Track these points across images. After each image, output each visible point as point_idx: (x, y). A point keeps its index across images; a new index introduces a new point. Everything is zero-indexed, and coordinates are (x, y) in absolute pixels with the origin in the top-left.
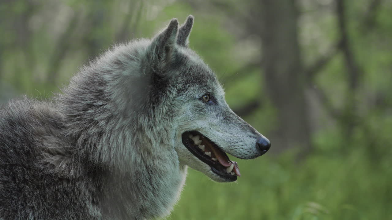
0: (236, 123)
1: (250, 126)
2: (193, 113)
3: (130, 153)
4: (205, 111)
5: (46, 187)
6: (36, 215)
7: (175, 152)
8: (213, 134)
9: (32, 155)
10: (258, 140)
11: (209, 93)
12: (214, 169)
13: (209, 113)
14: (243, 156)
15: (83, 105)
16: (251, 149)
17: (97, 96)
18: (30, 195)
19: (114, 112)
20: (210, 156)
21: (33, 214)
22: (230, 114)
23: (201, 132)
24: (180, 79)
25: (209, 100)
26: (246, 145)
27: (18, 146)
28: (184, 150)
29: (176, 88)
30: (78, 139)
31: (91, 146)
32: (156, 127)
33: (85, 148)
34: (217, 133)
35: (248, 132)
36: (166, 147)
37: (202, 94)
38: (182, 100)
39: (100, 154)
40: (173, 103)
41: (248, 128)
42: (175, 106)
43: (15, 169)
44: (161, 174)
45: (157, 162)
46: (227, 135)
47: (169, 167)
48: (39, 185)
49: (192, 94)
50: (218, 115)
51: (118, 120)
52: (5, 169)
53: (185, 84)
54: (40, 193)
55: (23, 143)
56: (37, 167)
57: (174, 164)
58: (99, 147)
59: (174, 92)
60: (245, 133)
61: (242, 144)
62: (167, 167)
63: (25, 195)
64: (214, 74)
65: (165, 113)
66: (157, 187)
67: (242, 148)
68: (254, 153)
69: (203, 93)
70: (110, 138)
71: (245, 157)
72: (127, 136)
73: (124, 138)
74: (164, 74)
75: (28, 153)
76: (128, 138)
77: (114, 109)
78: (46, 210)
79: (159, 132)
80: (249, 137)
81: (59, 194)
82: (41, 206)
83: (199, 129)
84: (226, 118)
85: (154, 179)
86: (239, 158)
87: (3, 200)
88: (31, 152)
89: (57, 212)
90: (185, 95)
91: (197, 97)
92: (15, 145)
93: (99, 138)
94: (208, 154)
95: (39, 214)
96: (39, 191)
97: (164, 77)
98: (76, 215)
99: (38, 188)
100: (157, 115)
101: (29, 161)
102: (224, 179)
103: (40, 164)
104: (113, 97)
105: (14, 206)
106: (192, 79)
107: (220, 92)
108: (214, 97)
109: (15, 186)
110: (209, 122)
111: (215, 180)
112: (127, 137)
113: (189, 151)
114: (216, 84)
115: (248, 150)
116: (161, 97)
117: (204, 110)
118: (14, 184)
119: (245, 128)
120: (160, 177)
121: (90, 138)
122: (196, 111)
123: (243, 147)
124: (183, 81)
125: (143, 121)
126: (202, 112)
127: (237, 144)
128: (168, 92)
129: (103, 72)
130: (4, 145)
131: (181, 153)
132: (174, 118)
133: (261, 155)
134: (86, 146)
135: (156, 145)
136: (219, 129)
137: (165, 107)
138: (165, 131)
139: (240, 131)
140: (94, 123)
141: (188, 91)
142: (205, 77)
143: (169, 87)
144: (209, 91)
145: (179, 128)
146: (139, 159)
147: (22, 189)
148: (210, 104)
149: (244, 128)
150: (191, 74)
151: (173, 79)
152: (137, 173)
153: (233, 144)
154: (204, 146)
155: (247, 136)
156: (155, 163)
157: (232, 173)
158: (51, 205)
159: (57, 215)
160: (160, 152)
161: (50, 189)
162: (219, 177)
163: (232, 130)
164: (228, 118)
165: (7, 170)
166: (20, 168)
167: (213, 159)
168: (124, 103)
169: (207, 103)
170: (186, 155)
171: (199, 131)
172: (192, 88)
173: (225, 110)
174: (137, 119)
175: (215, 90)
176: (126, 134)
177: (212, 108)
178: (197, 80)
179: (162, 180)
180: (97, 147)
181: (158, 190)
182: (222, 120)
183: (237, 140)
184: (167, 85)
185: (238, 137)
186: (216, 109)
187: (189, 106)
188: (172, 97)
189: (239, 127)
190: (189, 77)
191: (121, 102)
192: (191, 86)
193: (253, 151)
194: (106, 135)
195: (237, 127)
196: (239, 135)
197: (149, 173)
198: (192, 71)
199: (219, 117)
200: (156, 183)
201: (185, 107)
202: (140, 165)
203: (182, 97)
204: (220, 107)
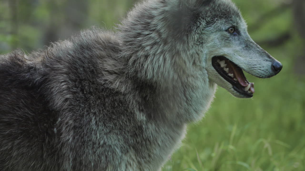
0: (255, 50)
1: (267, 52)
2: (220, 41)
3: (169, 72)
4: (230, 40)
5: (106, 98)
6: (98, 119)
7: (206, 72)
8: (237, 59)
9: (96, 73)
10: (273, 63)
11: (234, 26)
12: (235, 87)
13: (233, 41)
14: (260, 75)
15: (134, 33)
16: (267, 70)
17: (145, 27)
18: (93, 103)
20: (233, 77)
21: (95, 118)
22: (250, 43)
23: (227, 57)
24: (209, 14)
25: (234, 32)
26: (263, 67)
27: (86, 65)
28: (213, 70)
29: (206, 20)
30: (129, 60)
31: (139, 65)
32: (189, 51)
33: (135, 67)
34: (240, 58)
35: (265, 57)
36: (199, 67)
37: (227, 27)
38: (211, 31)
39: (146, 72)
40: (203, 32)
42: (204, 35)
43: (84, 83)
44: (194, 88)
45: (190, 79)
46: (248, 59)
47: (199, 83)
48: (100, 96)
49: (219, 26)
50: (241, 44)
51: (160, 46)
52: (75, 82)
53: (214, 18)
54: (100, 102)
55: (89, 63)
56: (99, 82)
57: (205, 81)
58: (146, 67)
59: (204, 23)
60: (262, 58)
61: (260, 66)
63: (90, 104)
64: (238, 11)
65: (196, 40)
66: (190, 98)
67: (260, 70)
68: (270, 73)
69: (229, 26)
70: (153, 60)
71: (263, 77)
73: (165, 60)
75: (92, 72)
77: (157, 37)
78: (105, 116)
79: (191, 55)
81: (116, 103)
82: (102, 112)
84: (247, 46)
85: (188, 92)
86: (257, 77)
87: (72, 107)
88: (95, 71)
89: (114, 117)
90: (213, 27)
91: (224, 29)
92: (84, 65)
93: (145, 60)
94: (231, 75)
95: (99, 119)
96: (100, 101)
98: (128, 119)
99: (99, 98)
100: (190, 42)
101: (93, 78)
102: (243, 96)
103: (101, 80)
104: (158, 28)
105: (81, 112)
106: (220, 14)
107: (243, 25)
108: (238, 30)
109: (83, 96)
110: (234, 49)
111: (236, 96)
112: (167, 59)
113: (216, 72)
114: (240, 19)
115: (265, 71)
116: (193, 27)
117: (229, 39)
118: (82, 94)
119: (262, 54)
120: (193, 91)
121: (139, 60)
122: (222, 39)
123: (261, 68)
124: (211, 15)
125: (180, 47)
126: (228, 41)
127: (256, 66)
128: (198, 23)
129: (152, 8)
130: (76, 64)
131: (210, 73)
132: (204, 45)
133: (276, 74)
134: (135, 65)
135: (189, 65)
136: (242, 55)
137: (196, 35)
138: (197, 54)
139: (258, 56)
140: (142, 48)
141: (216, 23)
142: (231, 14)
143: (200, 19)
144: (234, 24)
145: (209, 53)
146: (176, 77)
147: (88, 99)
148: (235, 35)
149: (261, 54)
150: (220, 10)
151: (203, 13)
152: (174, 87)
153: (253, 66)
154: (228, 69)
155: (264, 60)
156: (189, 80)
157: (249, 91)
158: (109, 111)
159: (114, 119)
160: (193, 72)
161: (109, 99)
162: (238, 94)
163: (252, 56)
164: (249, 46)
165: (76, 83)
166: (87, 82)
167: (235, 79)
168: (167, 33)
169: (231, 34)
170: (214, 75)
171: (225, 56)
172: (219, 22)
173: (246, 39)
174: (175, 45)
175: (239, 24)
176: (166, 57)
177: (236, 38)
178: (224, 15)
179: (194, 93)
180: (143, 67)
181: (191, 101)
182: (243, 48)
183: (256, 63)
184: (198, 17)
185: (257, 61)
186: (239, 39)
187: (217, 36)
188: (202, 27)
189: (258, 53)
190: (217, 13)
191: (164, 32)
192: (218, 19)
193: (269, 72)
194: (151, 57)
195: (256, 53)
196: (257, 59)
197: (184, 88)
198: (220, 8)
199: (241, 45)
200: (189, 95)
201: (213, 36)
202: (177, 81)
203: (211, 28)
204: (242, 37)
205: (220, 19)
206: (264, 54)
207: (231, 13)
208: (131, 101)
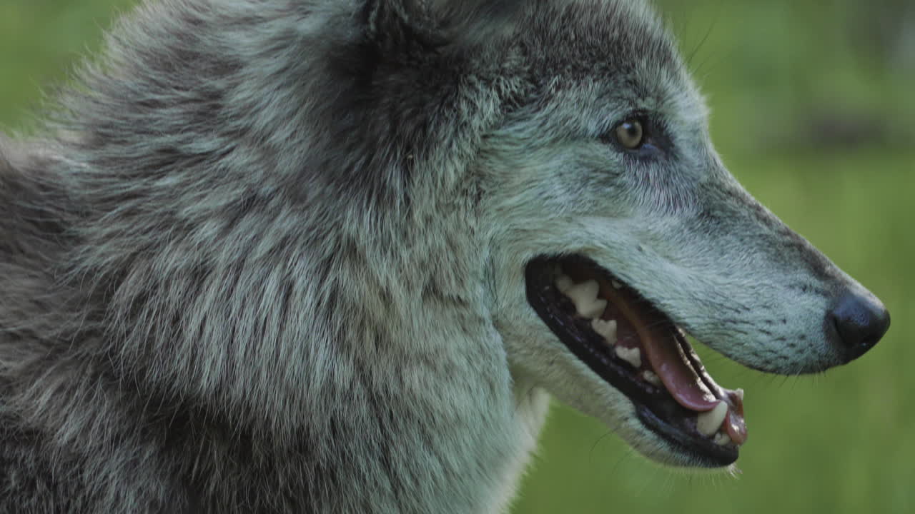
0: (748, 233)
2: (572, 188)
4: (622, 187)
7: (497, 338)
8: (652, 271)
10: (835, 304)
11: (644, 111)
12: (647, 413)
13: (639, 193)
14: (768, 362)
16: (803, 337)
19: (261, 183)
20: (637, 363)
23: (602, 261)
25: (643, 141)
26: (784, 321)
28: (531, 328)
29: (499, 90)
30: (112, 292)
31: (161, 323)
34: (669, 267)
35: (796, 268)
37: (611, 118)
38: (526, 139)
40: (488, 147)
41: (797, 253)
42: (493, 158)
45: (415, 377)
46: (709, 277)
49: (571, 117)
50: (675, 202)
53: (544, 76)
57: (492, 387)
58: (192, 328)
59: (489, 107)
60: (782, 274)
61: (767, 314)
62: (456, 400)
64: (667, 36)
65: (450, 187)
67: (768, 333)
68: (814, 352)
69: (620, 113)
71: (779, 368)
72: (300, 280)
73: (287, 290)
74: (444, 34)
76: (301, 290)
77: (262, 172)
80: (797, 288)
83: (595, 250)
84: (707, 213)
86: (751, 367)
90: (540, 122)
91: (592, 127)
94: (629, 354)
97: (445, 43)
100: (419, 198)
102: (687, 456)
106: (574, 56)
107: (690, 108)
108: (662, 129)
110: (638, 226)
111: (650, 455)
113: (550, 335)
114: (674, 75)
115: (791, 341)
116: (438, 124)
117: (619, 181)
119: (786, 253)
120: (428, 442)
122: (584, 181)
123: (772, 328)
124: (528, 64)
126: (611, 189)
127: (745, 316)
128: (463, 105)
131: (518, 338)
132: (486, 202)
133: (846, 360)
136: (679, 256)
137: (453, 163)
138: (448, 248)
139: (761, 263)
141: (554, 105)
142: (628, 51)
143: (471, 85)
144: (642, 105)
145: (511, 241)
148: (646, 159)
149: (780, 255)
150: (573, 37)
151: (486, 55)
153: (731, 314)
154: (612, 324)
155: (792, 287)
156: (407, 380)
157: (718, 436)
162: (663, 447)
163: (728, 261)
164: (718, 213)
167: (647, 375)
169: (631, 153)
170: (540, 347)
171: (594, 258)
172: (572, 95)
173: (704, 178)
175: (669, 101)
176: (295, 273)
177: (652, 173)
178: (594, 62)
182: (689, 222)
183: (749, 300)
184: (462, 76)
185: (753, 287)
186: (668, 176)
187: (555, 163)
188: (483, 126)
189: (761, 250)
190: (561, 48)
191: (290, 143)
192: (568, 83)
193: (811, 345)
194: (217, 281)
195: (752, 248)
196: (757, 280)
197: (382, 427)
198: (574, 26)
199: (678, 210)
200: (406, 465)
201: (534, 165)
202: (348, 397)
203: (528, 127)
204: (684, 168)
205: (575, 84)
206: (792, 254)
207: (629, 43)
208: (112, 490)
